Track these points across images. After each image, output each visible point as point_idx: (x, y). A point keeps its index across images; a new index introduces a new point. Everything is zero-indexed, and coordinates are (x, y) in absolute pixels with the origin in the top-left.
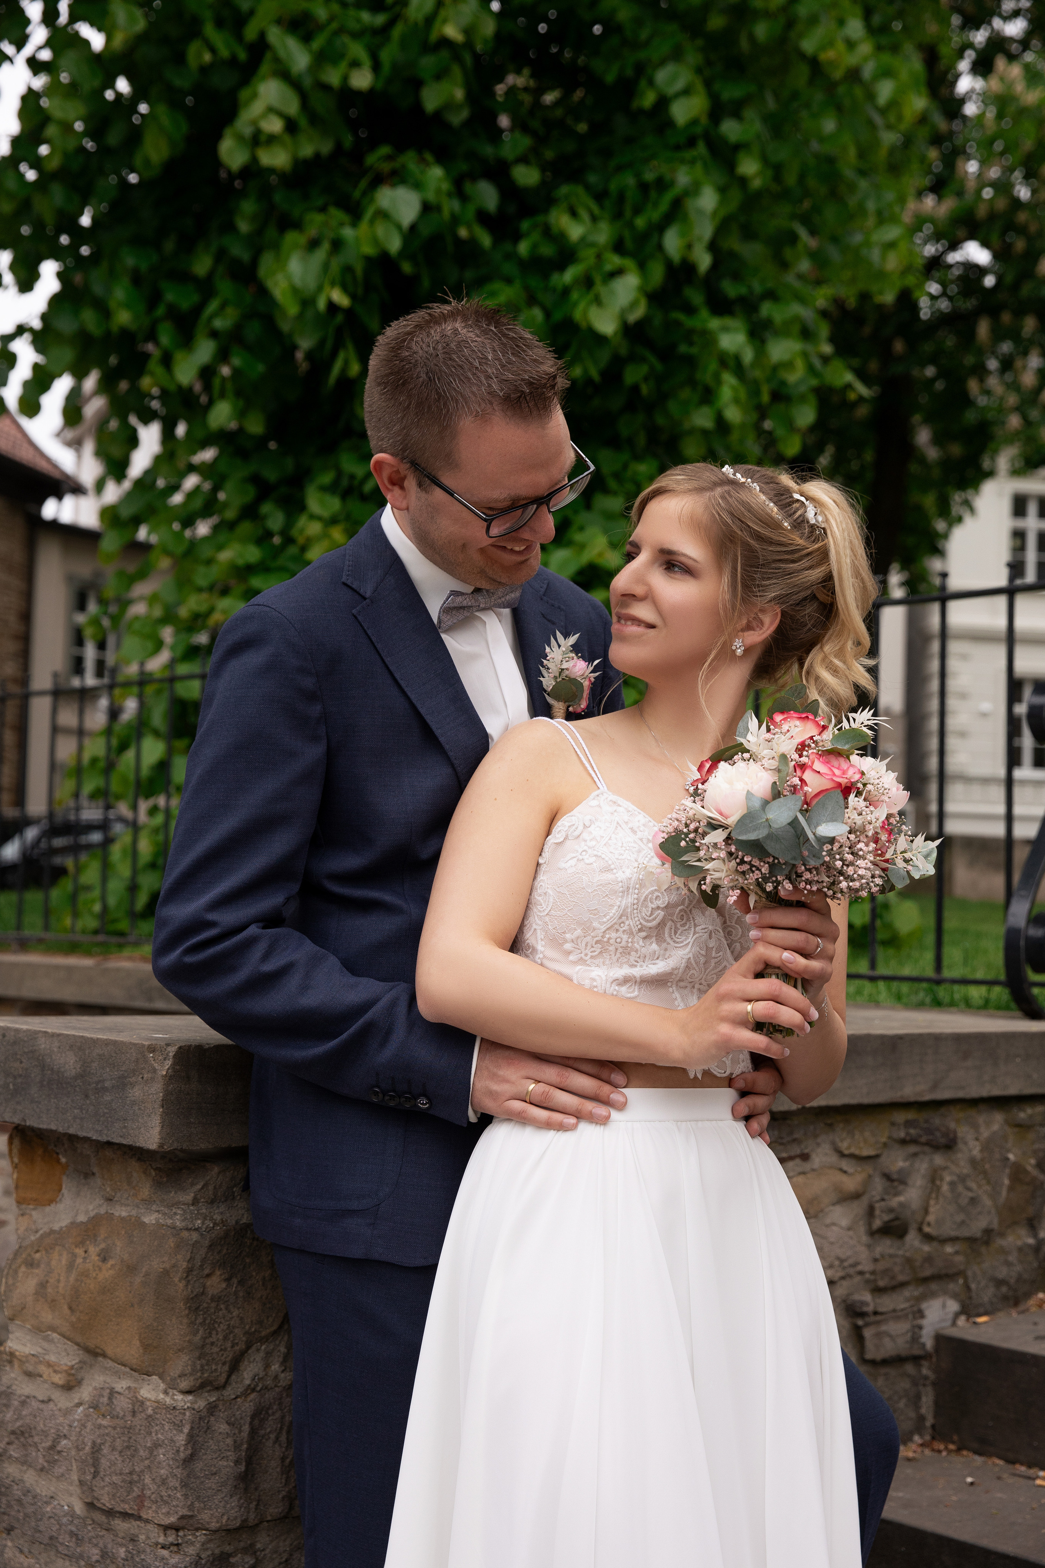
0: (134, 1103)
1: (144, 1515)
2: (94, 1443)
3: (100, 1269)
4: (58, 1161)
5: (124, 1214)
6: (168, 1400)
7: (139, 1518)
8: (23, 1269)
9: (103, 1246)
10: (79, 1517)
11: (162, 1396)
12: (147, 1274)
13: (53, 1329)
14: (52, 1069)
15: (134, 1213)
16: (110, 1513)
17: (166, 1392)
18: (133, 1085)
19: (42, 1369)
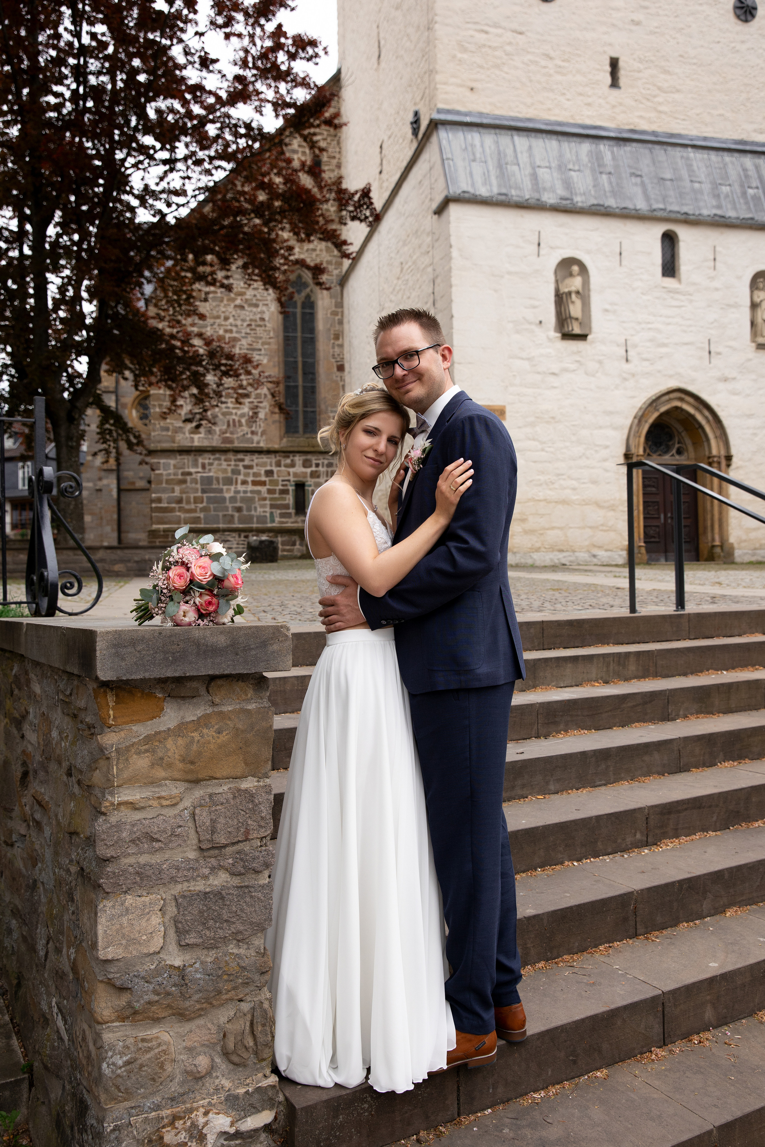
0: (274, 652)
1: (250, 837)
2: (211, 820)
3: (218, 737)
4: (156, 697)
5: (230, 709)
6: (261, 784)
7: (247, 840)
8: (135, 756)
9: (216, 727)
10: (192, 860)
11: (256, 784)
12: (258, 730)
13: (166, 779)
14: (207, 646)
15: (238, 707)
16: (225, 846)
17: (258, 781)
18: (272, 645)
19: (151, 802)
